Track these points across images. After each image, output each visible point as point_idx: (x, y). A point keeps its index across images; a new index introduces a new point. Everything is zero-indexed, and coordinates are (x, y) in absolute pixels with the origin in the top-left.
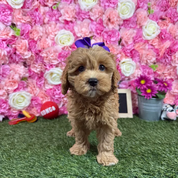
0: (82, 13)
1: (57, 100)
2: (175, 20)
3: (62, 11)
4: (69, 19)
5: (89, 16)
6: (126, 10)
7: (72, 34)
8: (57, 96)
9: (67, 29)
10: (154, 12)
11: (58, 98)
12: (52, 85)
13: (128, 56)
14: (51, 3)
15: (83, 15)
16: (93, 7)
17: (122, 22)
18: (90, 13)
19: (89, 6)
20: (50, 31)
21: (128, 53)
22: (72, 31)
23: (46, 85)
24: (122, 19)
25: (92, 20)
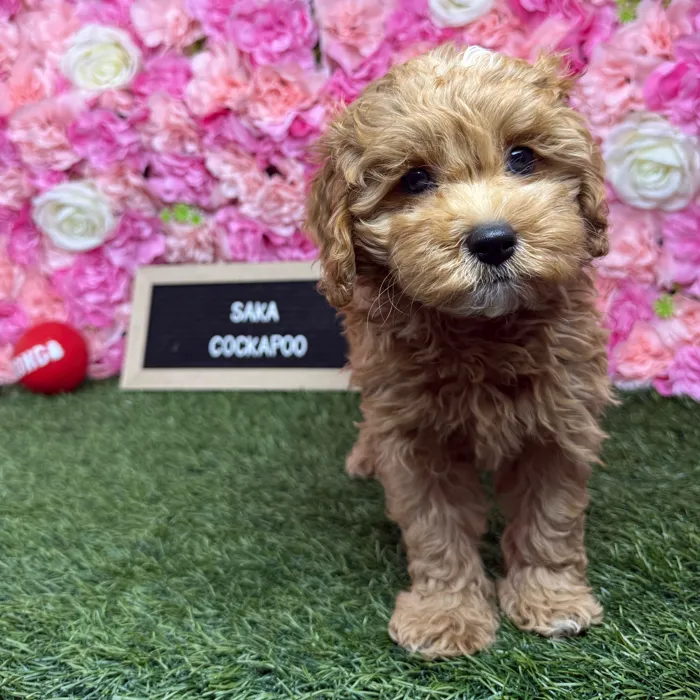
1: (95, 313)
7: (124, 37)
8: (92, 299)
9: (105, 18)
11: (100, 304)
12: (72, 253)
20: (46, 36)
22: (126, 24)
23: (51, 254)
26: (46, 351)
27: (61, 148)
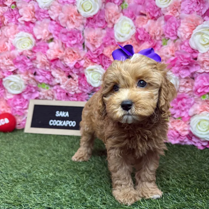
0: (41, 12)
1: (19, 111)
2: (156, 15)
3: (21, 11)
4: (27, 20)
5: (48, 14)
6: (88, 6)
7: (31, 36)
8: (18, 107)
9: (26, 30)
10: (128, 7)
11: (20, 109)
12: (13, 94)
13: (96, 63)
14: (9, 3)
15: (42, 14)
16: (51, 4)
17: (85, 21)
18: (50, 12)
19: (46, 4)
21: (95, 59)
22: (32, 32)
23: (7, 94)
24: (84, 18)
25: (52, 20)
26: (4, 121)
27: (11, 65)
